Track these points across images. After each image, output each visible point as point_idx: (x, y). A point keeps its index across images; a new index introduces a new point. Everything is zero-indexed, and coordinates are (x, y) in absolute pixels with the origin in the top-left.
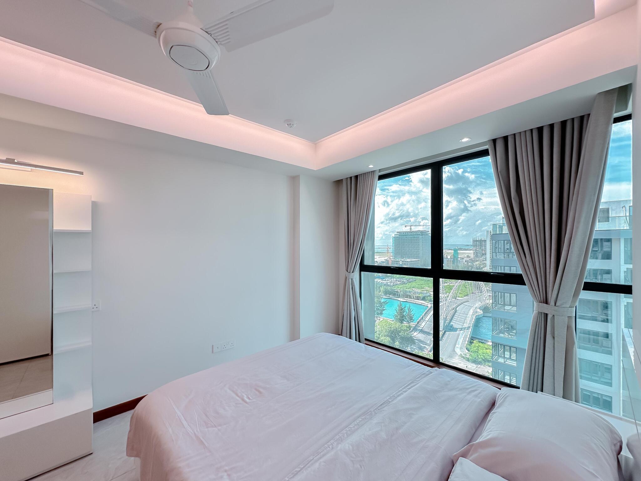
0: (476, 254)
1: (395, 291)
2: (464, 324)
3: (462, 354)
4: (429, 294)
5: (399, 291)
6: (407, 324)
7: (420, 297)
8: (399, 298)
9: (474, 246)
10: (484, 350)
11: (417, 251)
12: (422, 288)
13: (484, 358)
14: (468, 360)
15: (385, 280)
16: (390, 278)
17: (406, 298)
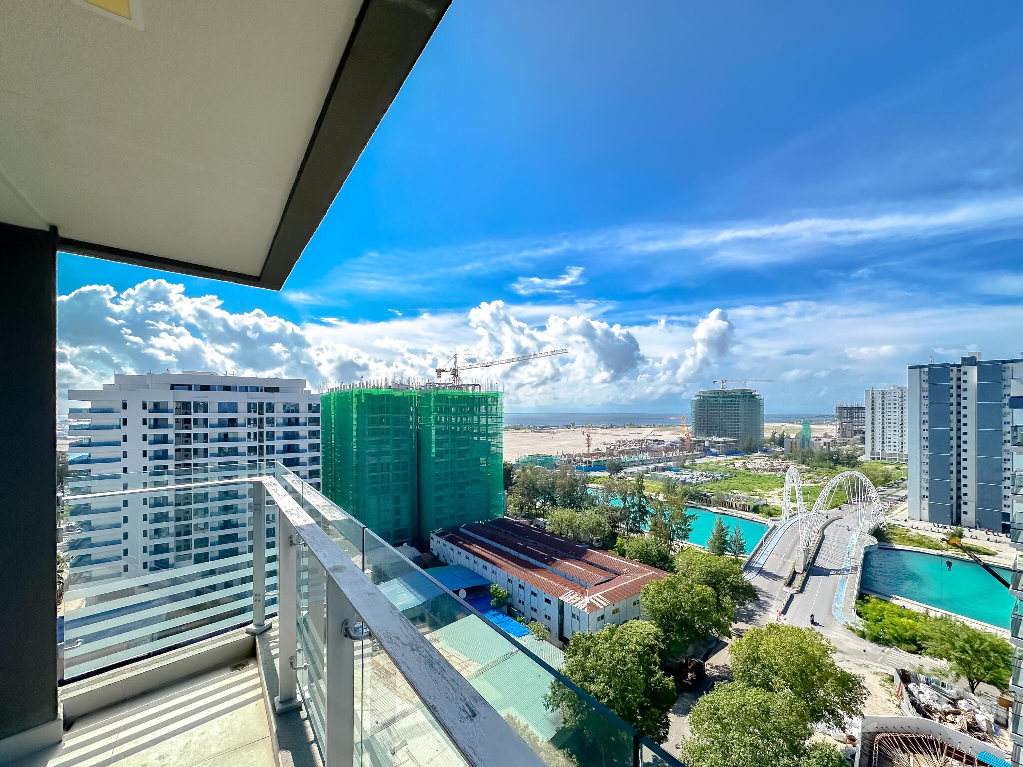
0: (843, 432)
1: (702, 495)
2: (844, 563)
3: (849, 623)
4: (764, 502)
5: (709, 494)
6: (733, 557)
7: (749, 506)
8: (710, 506)
9: (838, 417)
10: (896, 619)
11: (735, 425)
12: (750, 491)
13: (896, 635)
14: (863, 635)
15: (682, 474)
16: (690, 470)
17: (722, 507)
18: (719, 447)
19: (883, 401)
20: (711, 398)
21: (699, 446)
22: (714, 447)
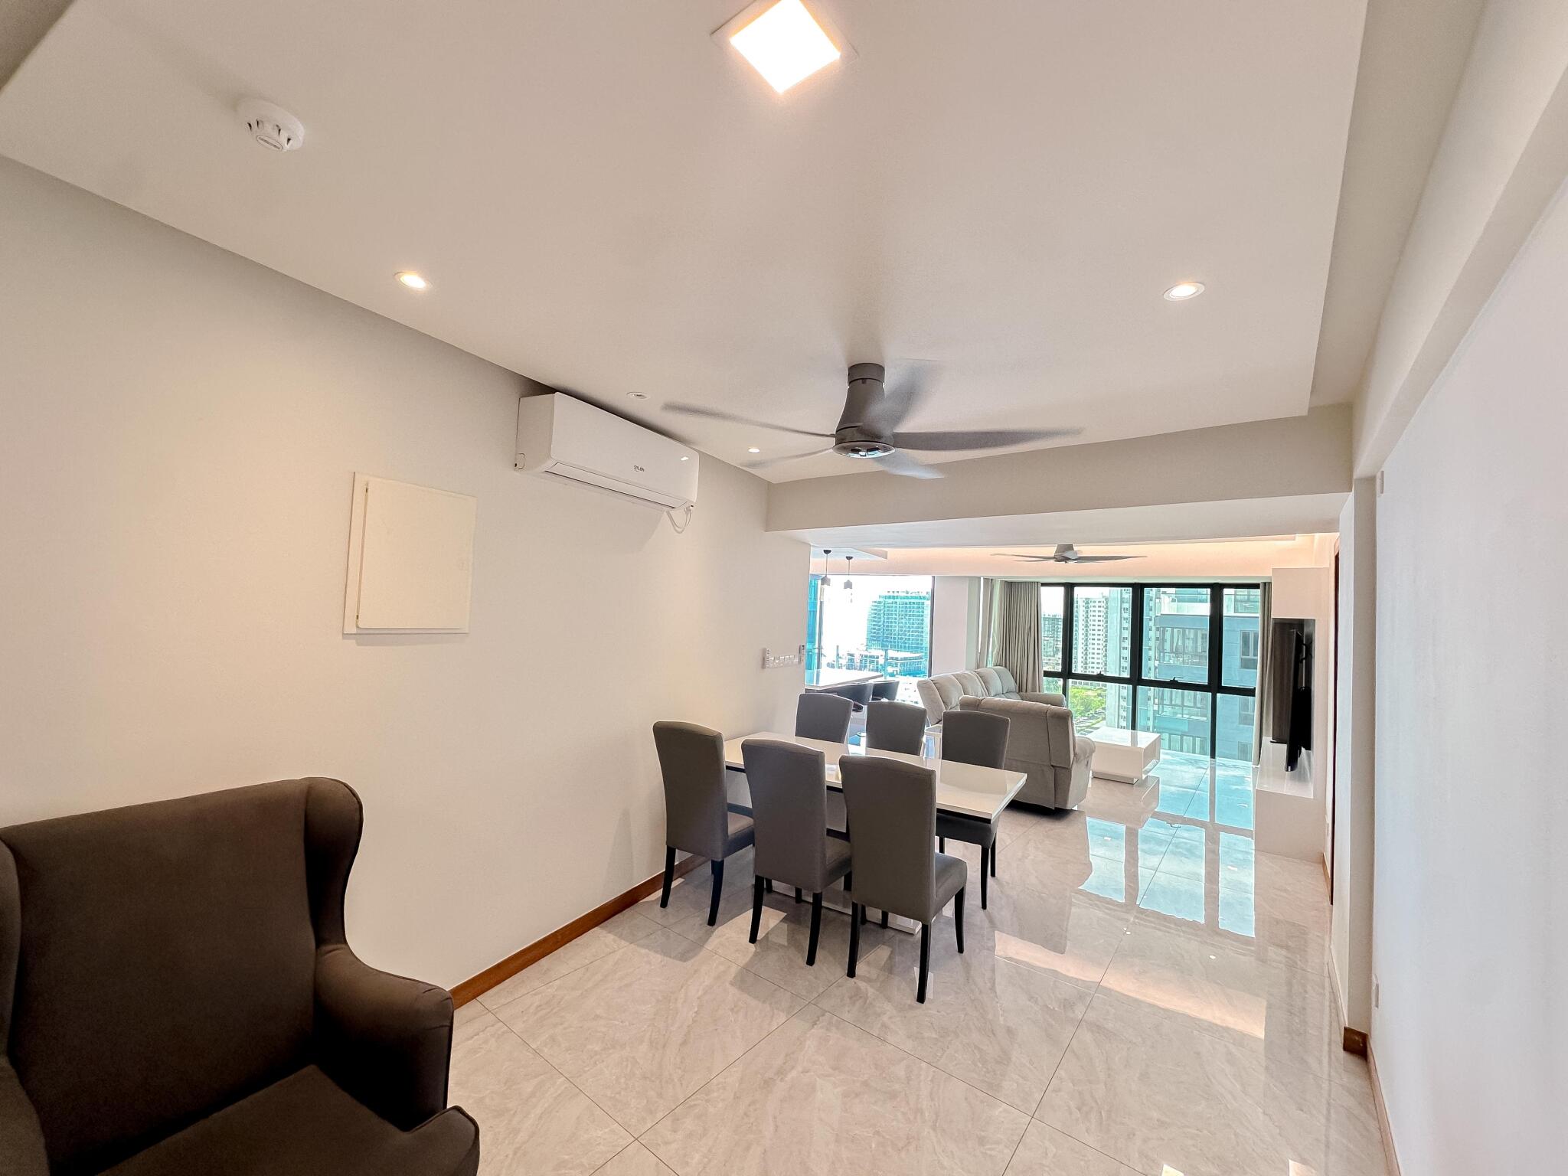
18: (896, 664)
19: (1087, 612)
20: (889, 597)
21: (871, 662)
22: (890, 664)
